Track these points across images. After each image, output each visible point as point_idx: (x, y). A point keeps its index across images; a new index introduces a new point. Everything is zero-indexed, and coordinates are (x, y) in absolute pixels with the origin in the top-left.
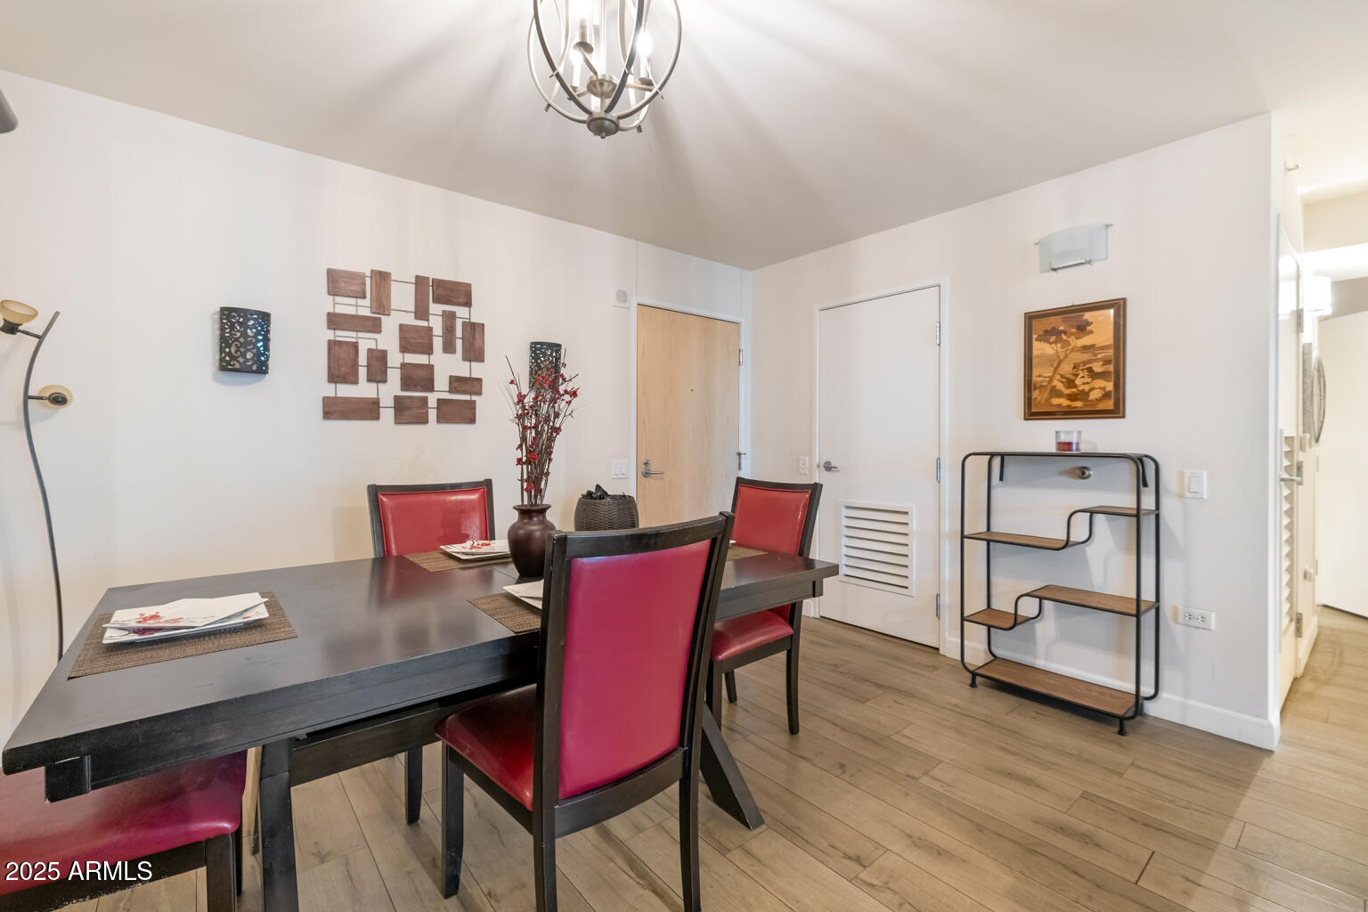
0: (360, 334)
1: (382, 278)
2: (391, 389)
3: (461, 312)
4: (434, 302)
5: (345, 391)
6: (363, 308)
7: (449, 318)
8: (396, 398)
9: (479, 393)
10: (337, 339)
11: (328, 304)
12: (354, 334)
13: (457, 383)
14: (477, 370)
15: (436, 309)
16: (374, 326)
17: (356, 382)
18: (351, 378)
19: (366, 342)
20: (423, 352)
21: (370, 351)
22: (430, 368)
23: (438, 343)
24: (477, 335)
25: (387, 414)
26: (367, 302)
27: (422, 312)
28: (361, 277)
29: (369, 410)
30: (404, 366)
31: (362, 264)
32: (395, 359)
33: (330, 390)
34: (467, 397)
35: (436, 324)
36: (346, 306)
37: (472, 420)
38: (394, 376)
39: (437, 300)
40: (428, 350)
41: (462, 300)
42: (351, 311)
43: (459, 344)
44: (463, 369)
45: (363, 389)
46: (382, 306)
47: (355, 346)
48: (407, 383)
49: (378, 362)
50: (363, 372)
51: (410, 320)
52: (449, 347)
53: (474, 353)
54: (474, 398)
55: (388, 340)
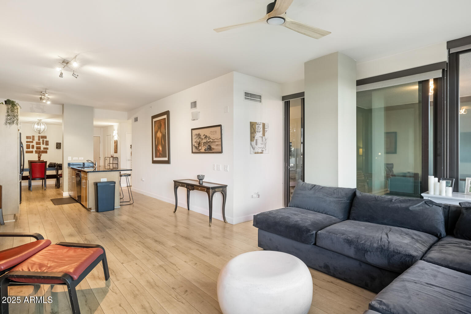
1: (33, 136)
2: (35, 149)
3: (45, 140)
5: (28, 150)
6: (31, 140)
7: (43, 140)
8: (36, 151)
9: (48, 150)
10: (28, 144)
13: (44, 148)
14: (47, 147)
15: (41, 140)
16: (32, 142)
17: (30, 149)
18: (29, 148)
19: (31, 144)
22: (40, 147)
23: (41, 144)
24: (47, 142)
25: (34, 152)
26: (31, 139)
27: (39, 140)
28: (31, 137)
29: (32, 152)
30: (37, 147)
31: (31, 135)
32: (35, 146)
34: (46, 150)
35: (41, 141)
36: (29, 140)
37: (47, 153)
39: (41, 138)
40: (40, 144)
41: (45, 138)
42: (29, 141)
43: (45, 144)
44: (45, 146)
45: (31, 150)
46: (33, 139)
47: (30, 145)
48: (37, 149)
49: (33, 147)
50: (31, 148)
52: (43, 144)
53: (47, 144)
55: (34, 144)
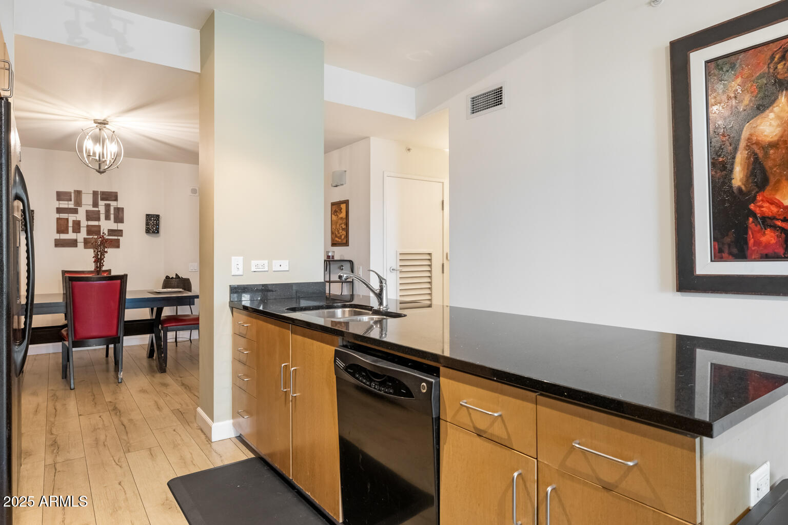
0: (70, 215)
1: (78, 193)
2: (82, 235)
3: (113, 204)
4: (101, 200)
5: (63, 236)
6: (71, 205)
7: (108, 207)
8: (84, 238)
9: (122, 236)
10: (61, 217)
11: (57, 204)
12: (67, 215)
13: (111, 232)
14: (120, 226)
15: (102, 204)
16: (75, 211)
17: (68, 233)
18: (66, 231)
19: (72, 218)
20: (96, 220)
21: (73, 221)
22: (99, 226)
23: (102, 216)
24: (120, 213)
25: (81, 245)
26: (72, 202)
27: (95, 204)
28: (70, 193)
29: (73, 243)
30: (88, 226)
31: (70, 188)
32: (84, 223)
33: (57, 236)
34: (116, 238)
35: (102, 209)
36: (64, 204)
37: (118, 247)
38: (84, 230)
40: (98, 219)
41: (114, 198)
42: (66, 206)
43: (112, 217)
44: (114, 226)
45: (71, 235)
46: (78, 203)
47: (67, 219)
48: (89, 233)
49: (77, 227)
50: (70, 229)
51: (91, 208)
52: (107, 218)
53: (119, 218)
54: (119, 238)
55: (81, 216)
